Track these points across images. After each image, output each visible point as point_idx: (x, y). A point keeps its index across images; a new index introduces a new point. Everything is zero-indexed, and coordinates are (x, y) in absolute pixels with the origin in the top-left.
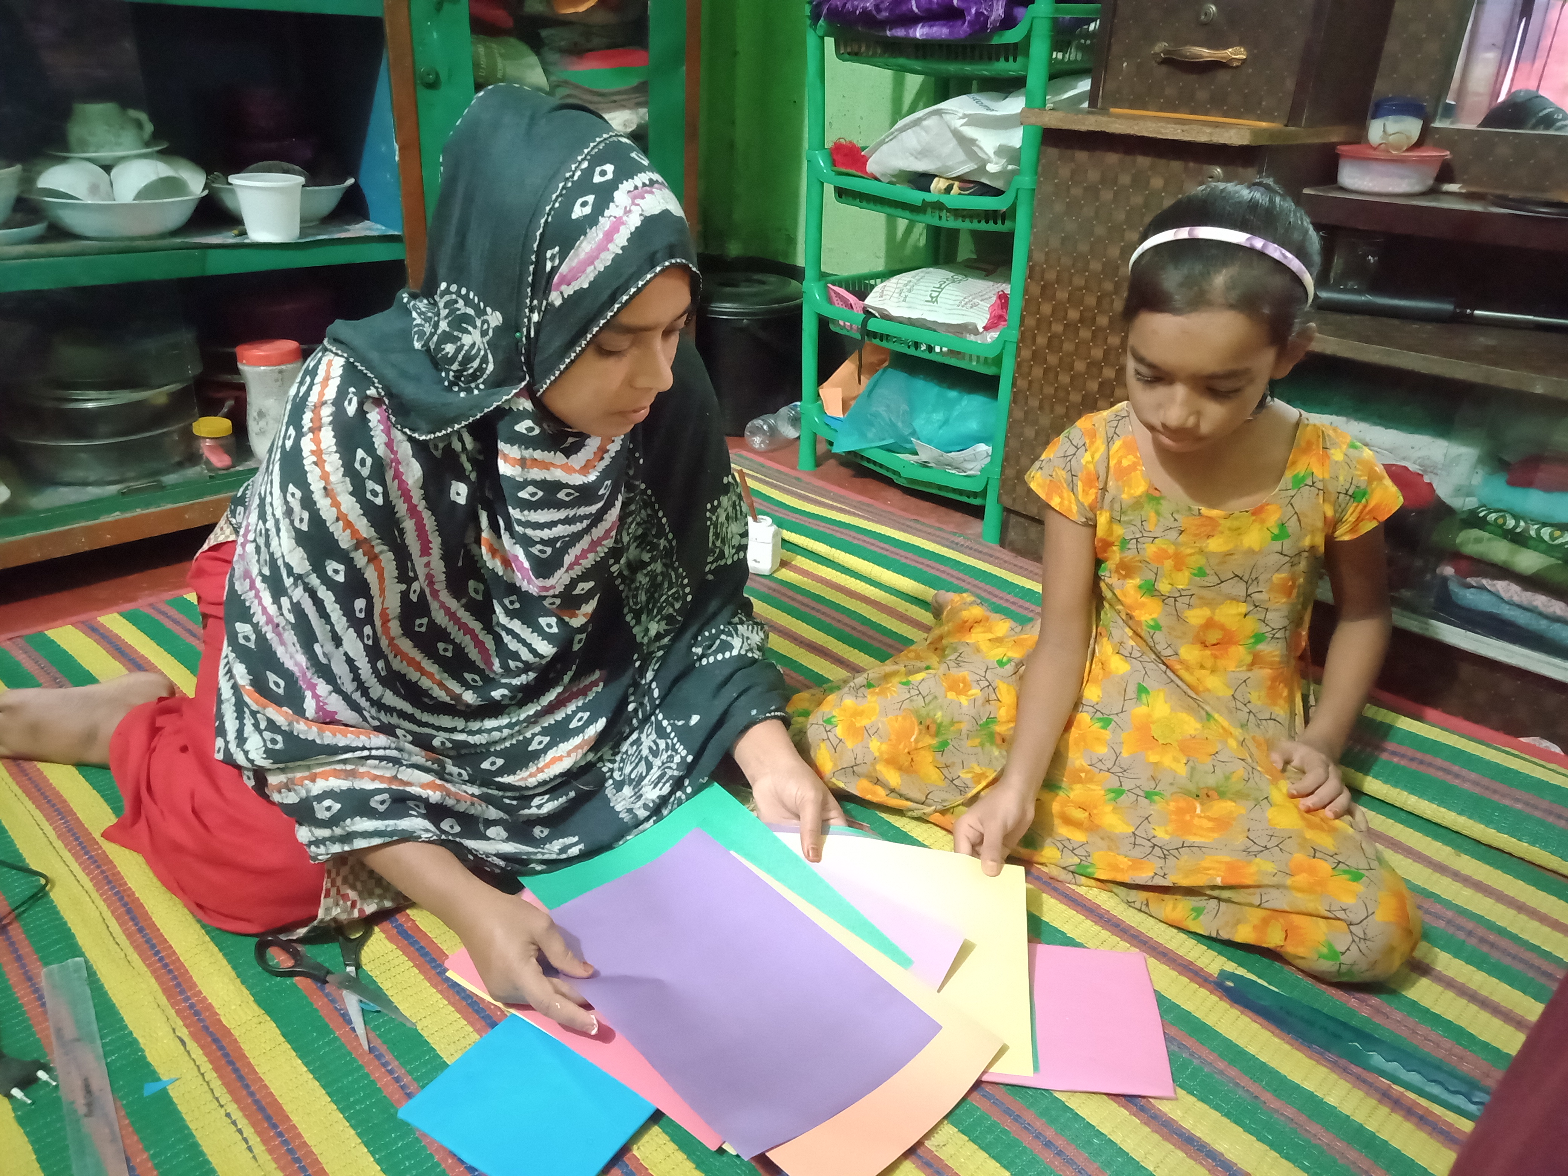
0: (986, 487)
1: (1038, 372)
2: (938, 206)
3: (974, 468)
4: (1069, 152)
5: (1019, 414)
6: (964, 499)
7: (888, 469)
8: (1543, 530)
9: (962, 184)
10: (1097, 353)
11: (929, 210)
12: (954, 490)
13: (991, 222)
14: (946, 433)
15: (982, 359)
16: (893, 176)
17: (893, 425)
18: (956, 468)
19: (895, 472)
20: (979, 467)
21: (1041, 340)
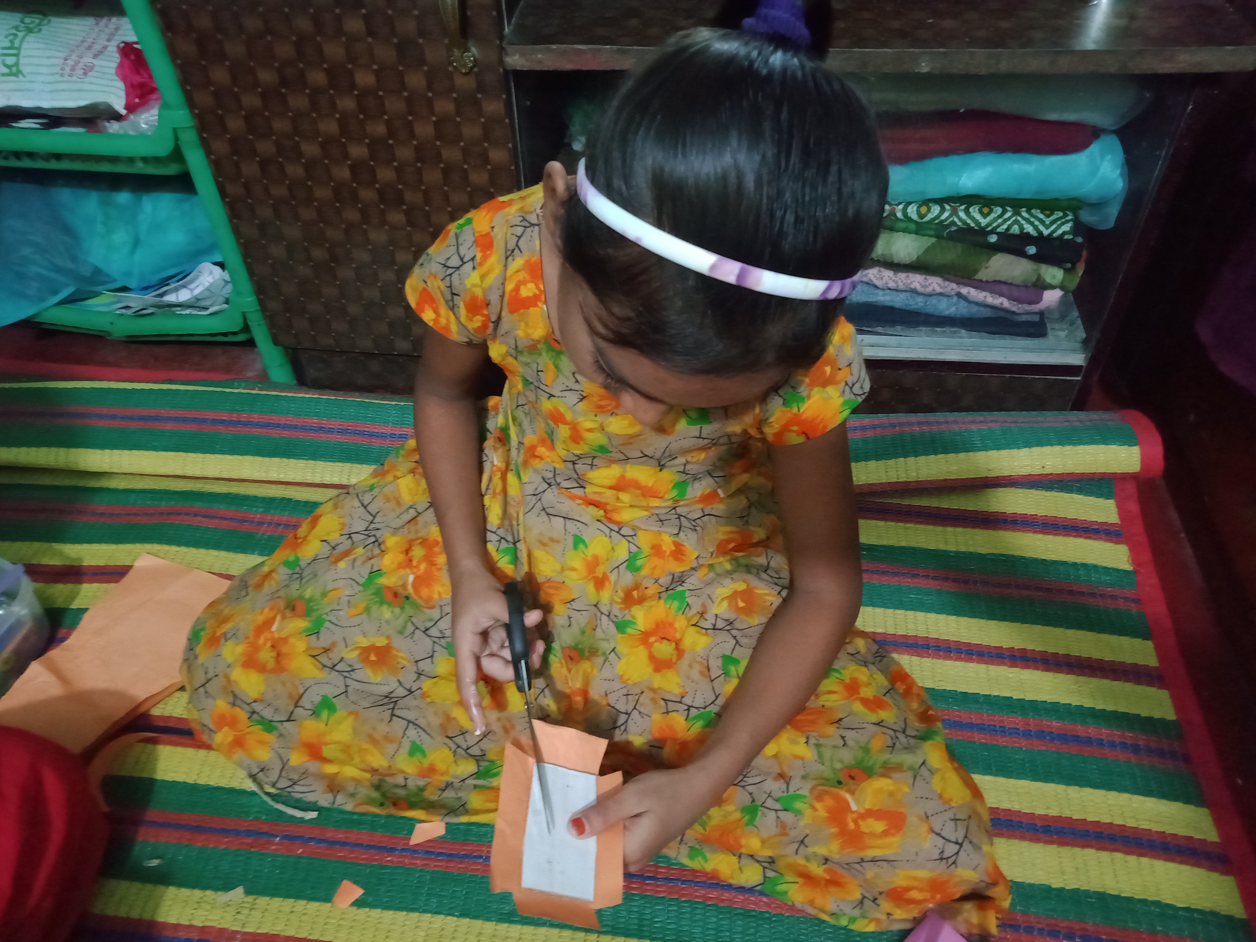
0: (246, 324)
1: (250, 169)
3: (215, 302)
7: (89, 330)
8: (909, 210)
10: (330, 127)
12: (202, 335)
19: (102, 332)
20: (221, 300)
21: (235, 124)
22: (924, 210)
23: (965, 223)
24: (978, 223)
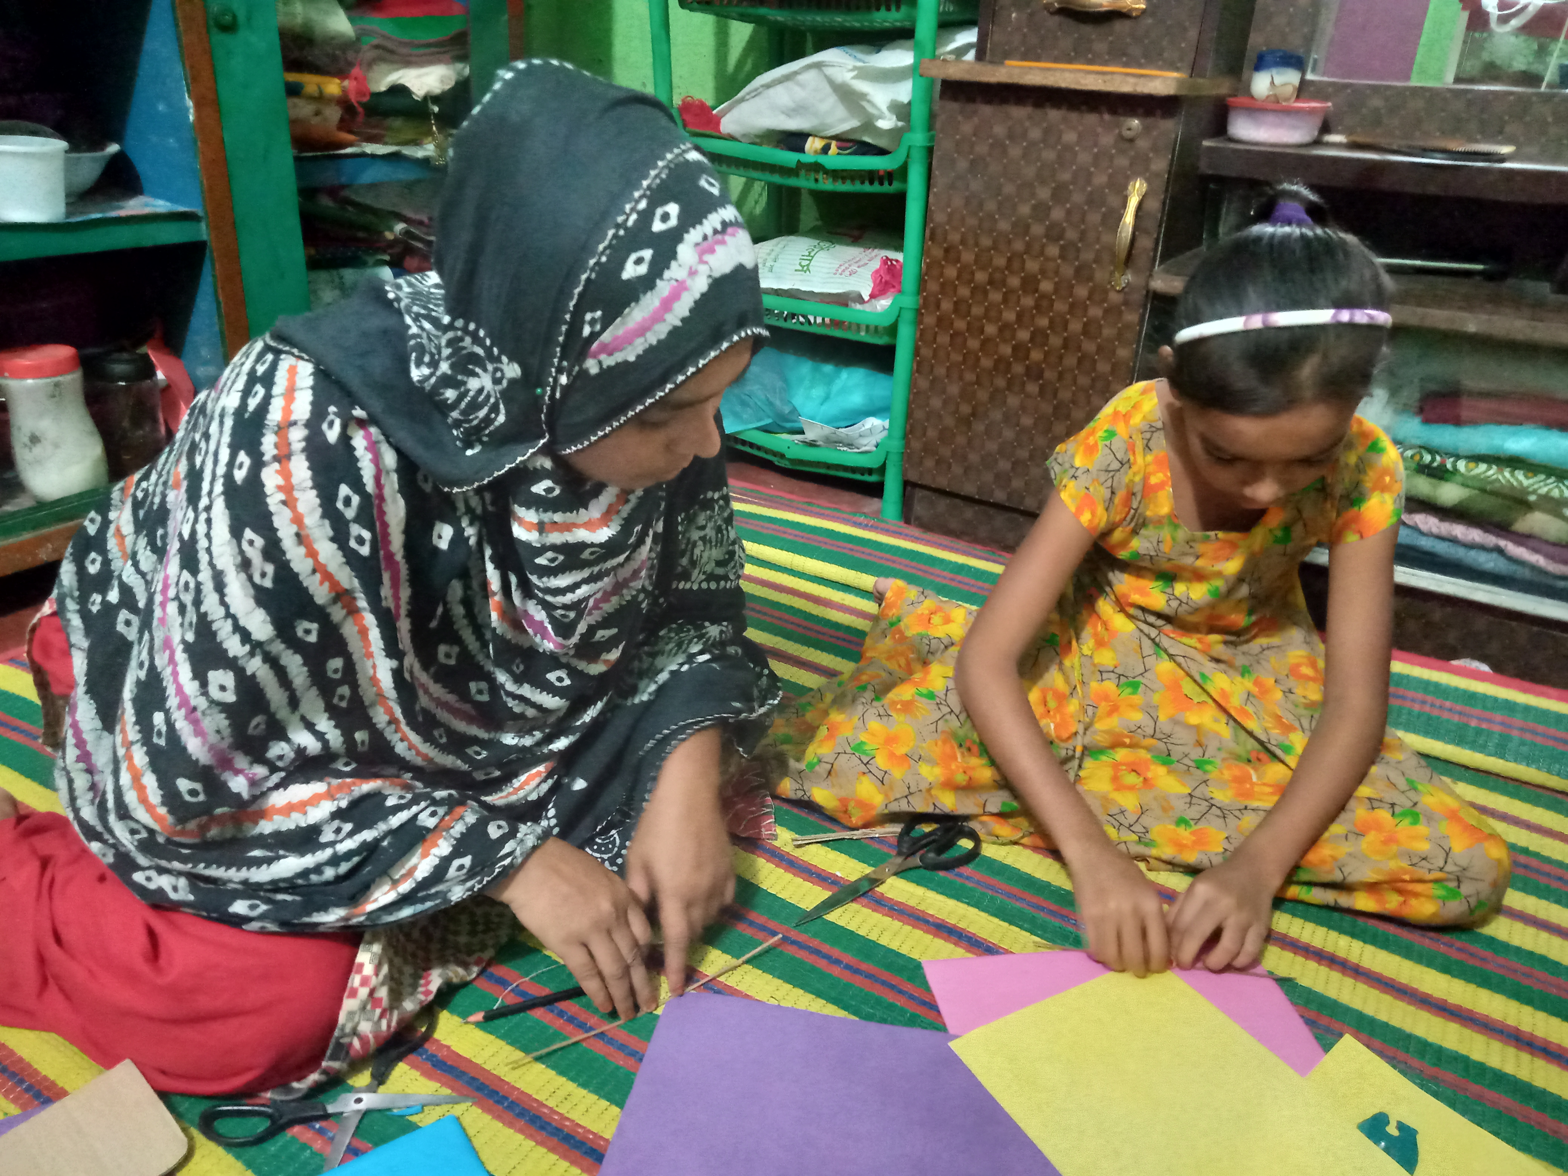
0: (885, 464)
1: (944, 339)
2: (816, 167)
3: (868, 444)
4: (970, 107)
5: (923, 384)
6: (858, 477)
7: (767, 451)
8: (1459, 463)
9: (839, 143)
10: (1010, 316)
11: (803, 173)
12: (846, 468)
13: (876, 183)
14: (831, 408)
15: (872, 329)
16: (757, 136)
17: (771, 404)
18: (850, 445)
19: (775, 454)
20: (874, 442)
21: (947, 305)
22: (1472, 465)
23: (1509, 481)
24: (1520, 483)
